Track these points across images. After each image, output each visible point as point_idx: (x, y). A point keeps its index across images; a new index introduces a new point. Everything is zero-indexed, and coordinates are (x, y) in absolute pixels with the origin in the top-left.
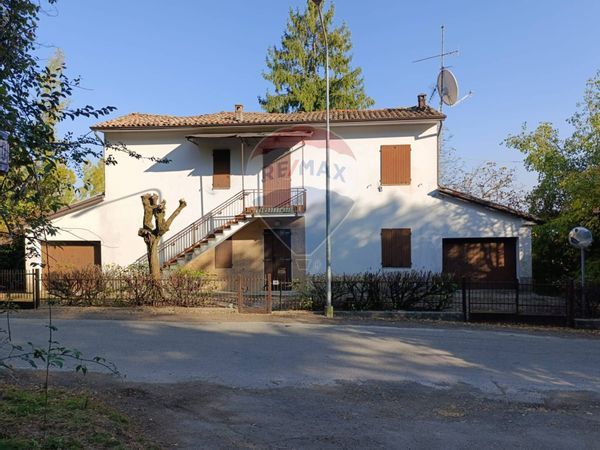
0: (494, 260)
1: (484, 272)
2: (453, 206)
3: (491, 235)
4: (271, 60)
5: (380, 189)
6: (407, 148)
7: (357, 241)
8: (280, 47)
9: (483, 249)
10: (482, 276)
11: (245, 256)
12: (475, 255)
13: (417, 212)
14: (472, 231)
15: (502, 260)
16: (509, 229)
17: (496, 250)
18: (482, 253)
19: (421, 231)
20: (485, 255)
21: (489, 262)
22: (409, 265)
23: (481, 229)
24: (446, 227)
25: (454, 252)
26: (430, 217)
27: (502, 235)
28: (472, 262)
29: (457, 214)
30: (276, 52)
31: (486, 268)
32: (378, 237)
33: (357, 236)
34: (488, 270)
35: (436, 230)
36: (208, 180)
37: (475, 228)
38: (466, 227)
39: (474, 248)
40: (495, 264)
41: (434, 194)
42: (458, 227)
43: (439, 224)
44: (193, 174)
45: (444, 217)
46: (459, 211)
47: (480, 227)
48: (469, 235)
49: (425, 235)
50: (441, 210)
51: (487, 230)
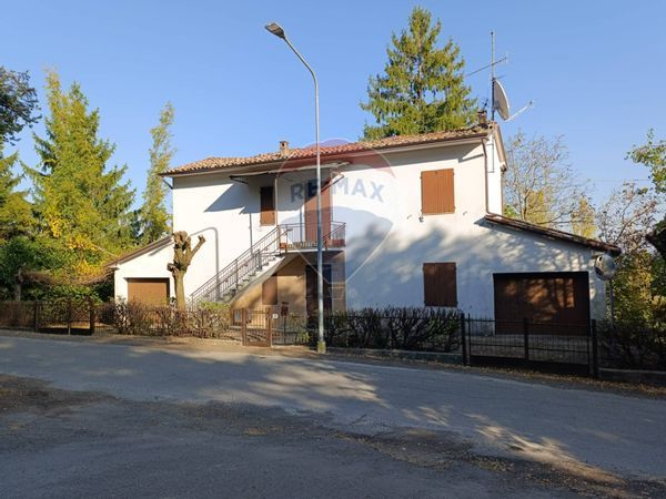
0: (561, 299)
1: (548, 314)
2: (505, 236)
3: (552, 268)
4: (372, 89)
5: (421, 219)
6: (450, 172)
7: (399, 276)
8: (384, 75)
9: (546, 286)
10: (546, 319)
11: (290, 292)
12: (537, 294)
13: (463, 244)
14: (529, 264)
15: (571, 300)
16: (576, 261)
17: (563, 287)
18: (546, 291)
19: (468, 265)
20: (550, 293)
21: (555, 301)
22: (455, 304)
23: (541, 262)
24: (498, 260)
25: (511, 289)
26: (477, 249)
27: (567, 269)
28: (534, 300)
29: (510, 244)
30: (379, 80)
31: (550, 308)
32: (420, 272)
33: (399, 270)
34: (554, 311)
35: (485, 263)
36: (256, 217)
37: (532, 260)
38: (520, 259)
39: (534, 285)
40: (562, 304)
41: (481, 223)
42: (512, 259)
43: (490, 256)
44: (244, 212)
45: (494, 247)
46: (513, 240)
47: (538, 259)
48: (525, 269)
49: (474, 269)
50: (491, 240)
51: (547, 262)
